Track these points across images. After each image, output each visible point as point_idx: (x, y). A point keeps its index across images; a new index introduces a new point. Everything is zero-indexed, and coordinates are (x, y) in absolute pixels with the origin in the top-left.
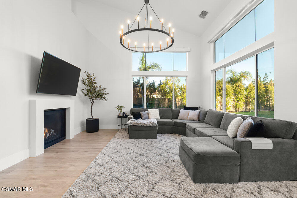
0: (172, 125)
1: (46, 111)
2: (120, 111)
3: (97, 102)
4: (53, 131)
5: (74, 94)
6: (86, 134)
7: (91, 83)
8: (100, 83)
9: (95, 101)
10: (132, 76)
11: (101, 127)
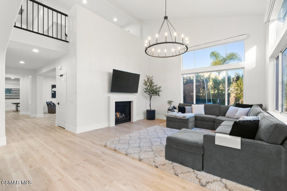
0: (212, 122)
1: (116, 103)
2: (170, 105)
3: (154, 97)
4: (124, 115)
5: (136, 92)
6: (147, 120)
7: (150, 83)
8: (157, 82)
9: (152, 97)
10: (182, 74)
11: (157, 116)
